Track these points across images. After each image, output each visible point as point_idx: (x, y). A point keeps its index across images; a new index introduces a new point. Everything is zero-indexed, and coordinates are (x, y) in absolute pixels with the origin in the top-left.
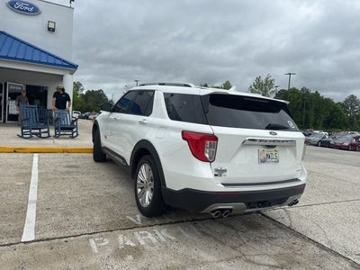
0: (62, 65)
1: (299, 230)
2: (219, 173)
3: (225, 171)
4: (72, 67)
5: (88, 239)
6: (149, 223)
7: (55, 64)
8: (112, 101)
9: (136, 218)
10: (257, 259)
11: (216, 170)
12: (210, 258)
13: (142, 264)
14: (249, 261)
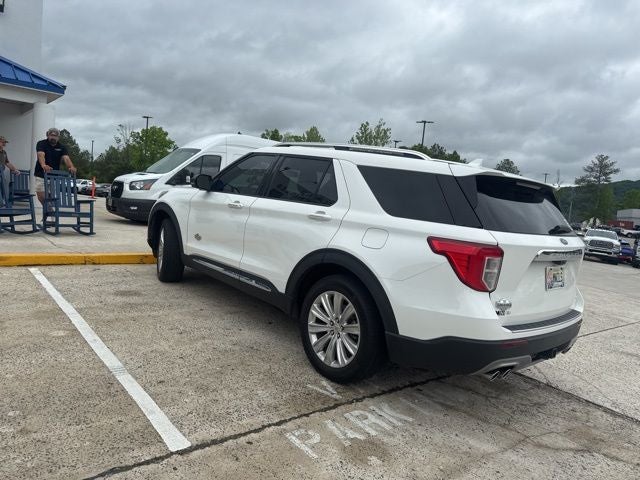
0: (32, 84)
1: (567, 387)
2: (501, 309)
3: (510, 305)
4: (55, 90)
5: (281, 434)
6: (350, 395)
7: (16, 81)
8: (86, 153)
9: (324, 388)
10: (546, 440)
11: (498, 305)
12: (487, 447)
13: (402, 469)
14: (540, 446)
